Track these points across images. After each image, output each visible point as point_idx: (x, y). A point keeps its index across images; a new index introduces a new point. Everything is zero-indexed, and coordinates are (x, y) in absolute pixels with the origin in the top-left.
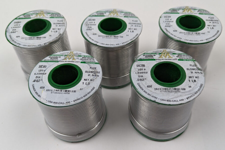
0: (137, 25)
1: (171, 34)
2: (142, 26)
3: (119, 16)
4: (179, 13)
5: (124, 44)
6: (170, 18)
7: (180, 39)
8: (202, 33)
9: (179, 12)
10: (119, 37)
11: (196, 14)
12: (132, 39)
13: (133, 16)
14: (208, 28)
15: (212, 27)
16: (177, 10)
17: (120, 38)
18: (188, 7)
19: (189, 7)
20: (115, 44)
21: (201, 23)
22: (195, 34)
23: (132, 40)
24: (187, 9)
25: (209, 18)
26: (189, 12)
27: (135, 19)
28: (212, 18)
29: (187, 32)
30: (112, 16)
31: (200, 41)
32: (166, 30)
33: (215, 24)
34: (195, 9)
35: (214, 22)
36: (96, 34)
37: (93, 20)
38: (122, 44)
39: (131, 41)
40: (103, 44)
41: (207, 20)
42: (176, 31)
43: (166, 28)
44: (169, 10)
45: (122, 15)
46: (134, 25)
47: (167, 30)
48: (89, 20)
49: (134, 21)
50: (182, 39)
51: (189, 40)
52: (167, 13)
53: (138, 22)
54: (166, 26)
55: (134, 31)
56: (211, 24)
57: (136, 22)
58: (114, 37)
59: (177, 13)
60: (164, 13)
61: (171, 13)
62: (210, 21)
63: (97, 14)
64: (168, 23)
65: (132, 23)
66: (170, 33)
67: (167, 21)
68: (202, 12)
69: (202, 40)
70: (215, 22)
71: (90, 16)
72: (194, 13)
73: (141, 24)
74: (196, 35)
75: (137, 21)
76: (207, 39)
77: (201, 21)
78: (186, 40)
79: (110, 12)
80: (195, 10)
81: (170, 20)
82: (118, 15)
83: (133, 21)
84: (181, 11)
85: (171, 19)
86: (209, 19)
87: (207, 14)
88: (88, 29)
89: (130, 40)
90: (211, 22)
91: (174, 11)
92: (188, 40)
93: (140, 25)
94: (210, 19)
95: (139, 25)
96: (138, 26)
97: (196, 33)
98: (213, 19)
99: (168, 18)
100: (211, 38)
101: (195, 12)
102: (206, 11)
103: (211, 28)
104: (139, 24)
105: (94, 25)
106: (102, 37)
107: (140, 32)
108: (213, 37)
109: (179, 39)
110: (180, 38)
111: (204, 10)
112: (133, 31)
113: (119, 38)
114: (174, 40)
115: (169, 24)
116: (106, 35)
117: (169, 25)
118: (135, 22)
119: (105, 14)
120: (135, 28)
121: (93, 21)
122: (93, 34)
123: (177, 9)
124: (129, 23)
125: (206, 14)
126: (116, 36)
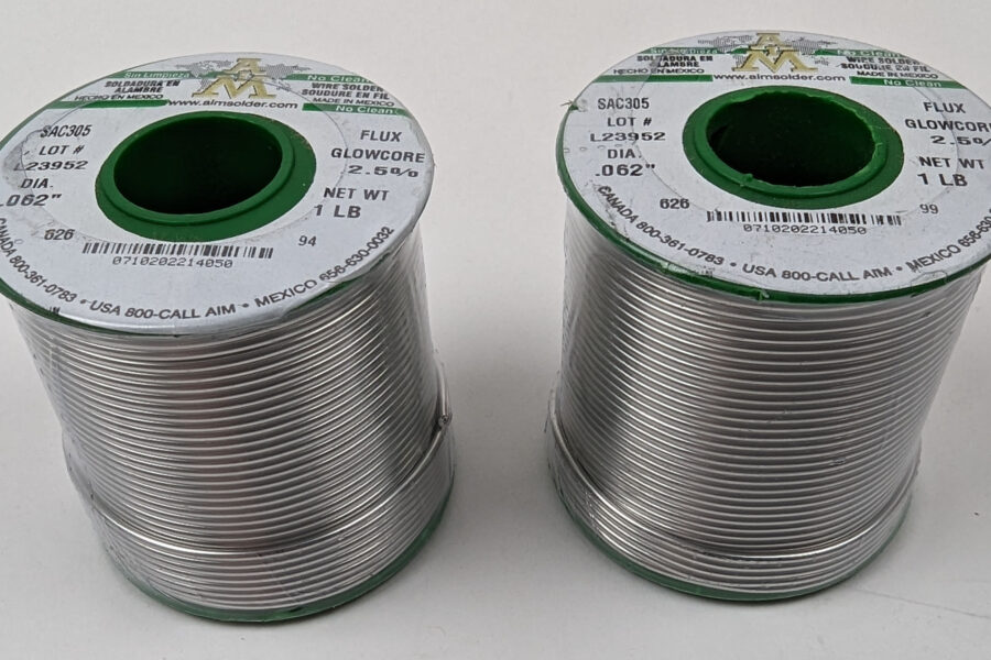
0: (389, 164)
1: (643, 226)
2: (431, 172)
3: (269, 101)
4: (708, 78)
5: (270, 307)
6: (640, 114)
7: (711, 264)
8: (880, 219)
9: (706, 67)
10: (241, 252)
11: (831, 80)
12: (338, 269)
13: (370, 98)
14: (924, 176)
15: (955, 167)
16: (697, 57)
17: (247, 259)
18: (773, 35)
19: (782, 38)
20: (201, 311)
21: (870, 145)
22: (829, 225)
23: (342, 276)
24: (767, 52)
25: (927, 106)
26: (785, 68)
27: (382, 123)
28: (949, 108)
29: (767, 209)
30: (223, 101)
31: (867, 274)
32: (609, 197)
33: (970, 152)
34: (823, 51)
35: (966, 133)
36: (69, 234)
37: (76, 131)
38: (253, 305)
39: (326, 285)
40: (106, 308)
41: (910, 123)
42: (684, 203)
43: (604, 181)
44: (640, 59)
45: (295, 94)
46: (370, 165)
47: (612, 201)
48: (45, 132)
49: (377, 136)
50: (726, 265)
51: (779, 273)
52: (621, 76)
53: (408, 144)
54: (607, 170)
55: (366, 205)
56: (948, 150)
57: (391, 146)
58: (199, 257)
59: (695, 78)
60: (603, 79)
61: (652, 79)
62: (939, 131)
63: (110, 92)
64: (626, 145)
65: (359, 153)
66: (633, 219)
67: (614, 130)
68: (872, 65)
69: (877, 273)
70: (977, 134)
71: (57, 104)
72: (815, 75)
73: (426, 159)
74: (834, 229)
75: (396, 137)
76: (914, 266)
77: (871, 127)
78: (759, 270)
79: (211, 75)
80: (825, 57)
81: (639, 128)
82: (263, 91)
83: (364, 134)
84: (721, 64)
85: (647, 122)
86: (933, 115)
87: (913, 83)
88: (23, 193)
89: (322, 278)
90: (947, 134)
91: (671, 64)
92: (771, 272)
93: (414, 166)
94: (938, 117)
95: (403, 165)
96: (396, 171)
97: (834, 218)
98: (954, 117)
99: (624, 113)
100: (950, 251)
101: (823, 70)
102: (904, 60)
103: (949, 179)
104: (408, 156)
105: (70, 165)
106: (110, 256)
107: (412, 214)
108: (964, 242)
109: (699, 266)
110: (710, 258)
111: (888, 57)
112: (354, 212)
113: (240, 261)
114: (667, 272)
115: (630, 153)
116: (144, 241)
117: (629, 161)
118: (377, 146)
119: (167, 92)
120: (376, 182)
121: (73, 142)
122: (51, 235)
123: (698, 50)
124: (336, 153)
125: (903, 83)
126: (221, 243)
